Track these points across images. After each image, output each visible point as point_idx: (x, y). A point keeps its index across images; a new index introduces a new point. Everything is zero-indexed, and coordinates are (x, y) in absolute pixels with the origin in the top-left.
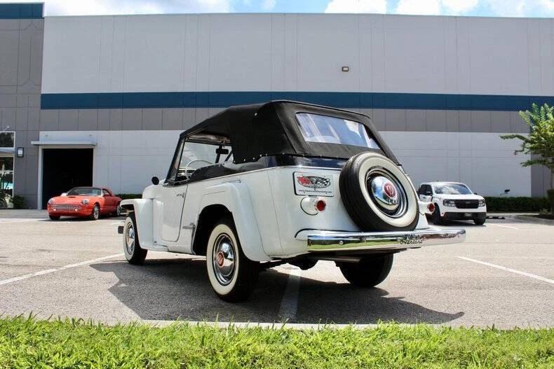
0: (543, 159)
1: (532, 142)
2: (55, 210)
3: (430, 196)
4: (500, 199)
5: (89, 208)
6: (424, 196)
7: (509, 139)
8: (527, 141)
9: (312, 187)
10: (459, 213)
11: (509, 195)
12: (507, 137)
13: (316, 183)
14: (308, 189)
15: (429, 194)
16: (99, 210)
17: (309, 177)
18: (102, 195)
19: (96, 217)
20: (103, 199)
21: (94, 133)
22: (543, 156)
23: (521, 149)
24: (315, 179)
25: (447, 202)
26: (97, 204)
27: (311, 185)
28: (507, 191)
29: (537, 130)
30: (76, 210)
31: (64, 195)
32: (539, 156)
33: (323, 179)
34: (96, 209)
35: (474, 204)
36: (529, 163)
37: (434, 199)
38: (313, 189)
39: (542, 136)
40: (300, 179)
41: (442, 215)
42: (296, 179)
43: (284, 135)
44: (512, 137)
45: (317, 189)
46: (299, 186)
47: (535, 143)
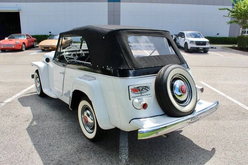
0: (237, 20)
1: (233, 12)
2: (2, 47)
3: (183, 38)
4: (215, 38)
5: (20, 45)
6: (181, 38)
7: (223, 10)
8: (231, 11)
9: (139, 93)
10: (197, 48)
11: (218, 36)
12: (222, 9)
13: (142, 90)
14: (137, 95)
15: (183, 37)
16: (25, 46)
17: (138, 87)
18: (26, 38)
19: (24, 49)
20: (27, 40)
21: (19, 4)
22: (238, 19)
23: (228, 15)
24: (141, 88)
25: (192, 42)
26: (24, 43)
27: (139, 92)
28: (218, 34)
29: (237, 6)
30: (13, 47)
31: (6, 39)
32: (236, 19)
33: (146, 87)
34: (24, 46)
35: (204, 43)
36: (231, 23)
37: (186, 40)
38: (140, 95)
39: (239, 9)
40: (132, 90)
41: (189, 48)
42: (130, 91)
43: (122, 55)
44: (224, 9)
45: (142, 94)
46: (132, 95)
47: (235, 13)
